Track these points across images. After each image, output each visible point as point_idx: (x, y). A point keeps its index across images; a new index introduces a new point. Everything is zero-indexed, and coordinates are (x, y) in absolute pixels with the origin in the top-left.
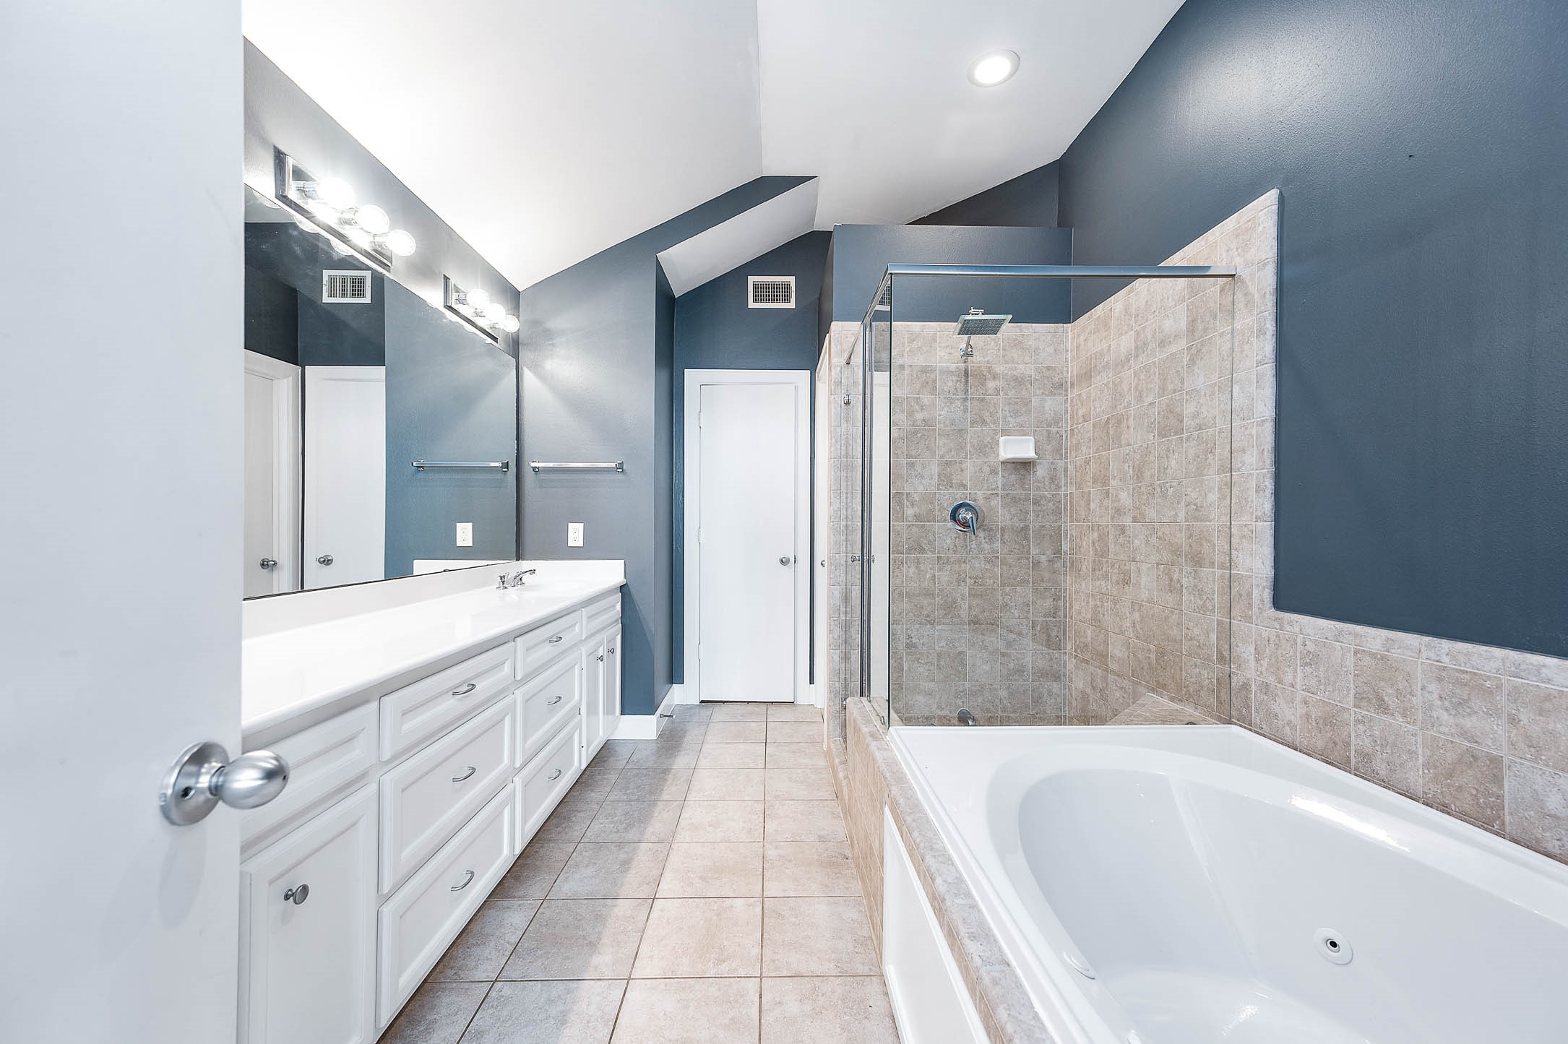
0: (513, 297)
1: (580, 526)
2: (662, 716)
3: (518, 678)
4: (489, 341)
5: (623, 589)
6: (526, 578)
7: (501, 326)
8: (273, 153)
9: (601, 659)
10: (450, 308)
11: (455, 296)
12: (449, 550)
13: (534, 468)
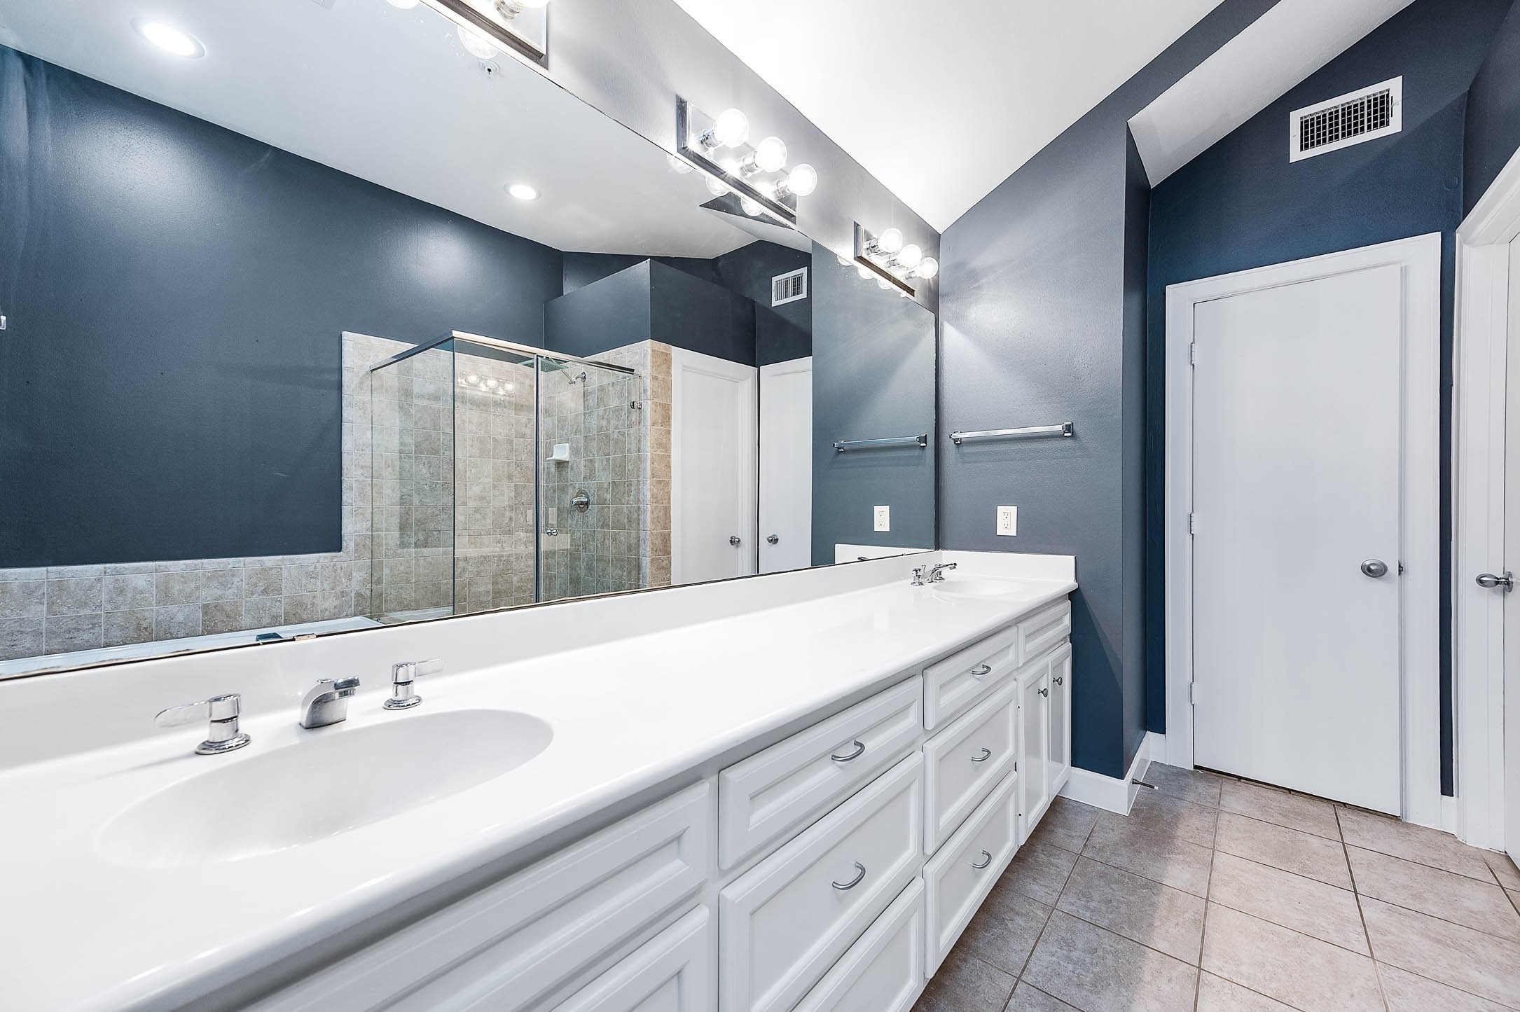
0: (933, 241)
1: (1013, 510)
2: (1134, 782)
3: (929, 726)
4: (904, 294)
5: (1073, 596)
6: (946, 572)
7: (917, 274)
8: (675, 104)
9: (1045, 692)
10: (860, 259)
11: (865, 245)
12: (867, 536)
13: (955, 440)
